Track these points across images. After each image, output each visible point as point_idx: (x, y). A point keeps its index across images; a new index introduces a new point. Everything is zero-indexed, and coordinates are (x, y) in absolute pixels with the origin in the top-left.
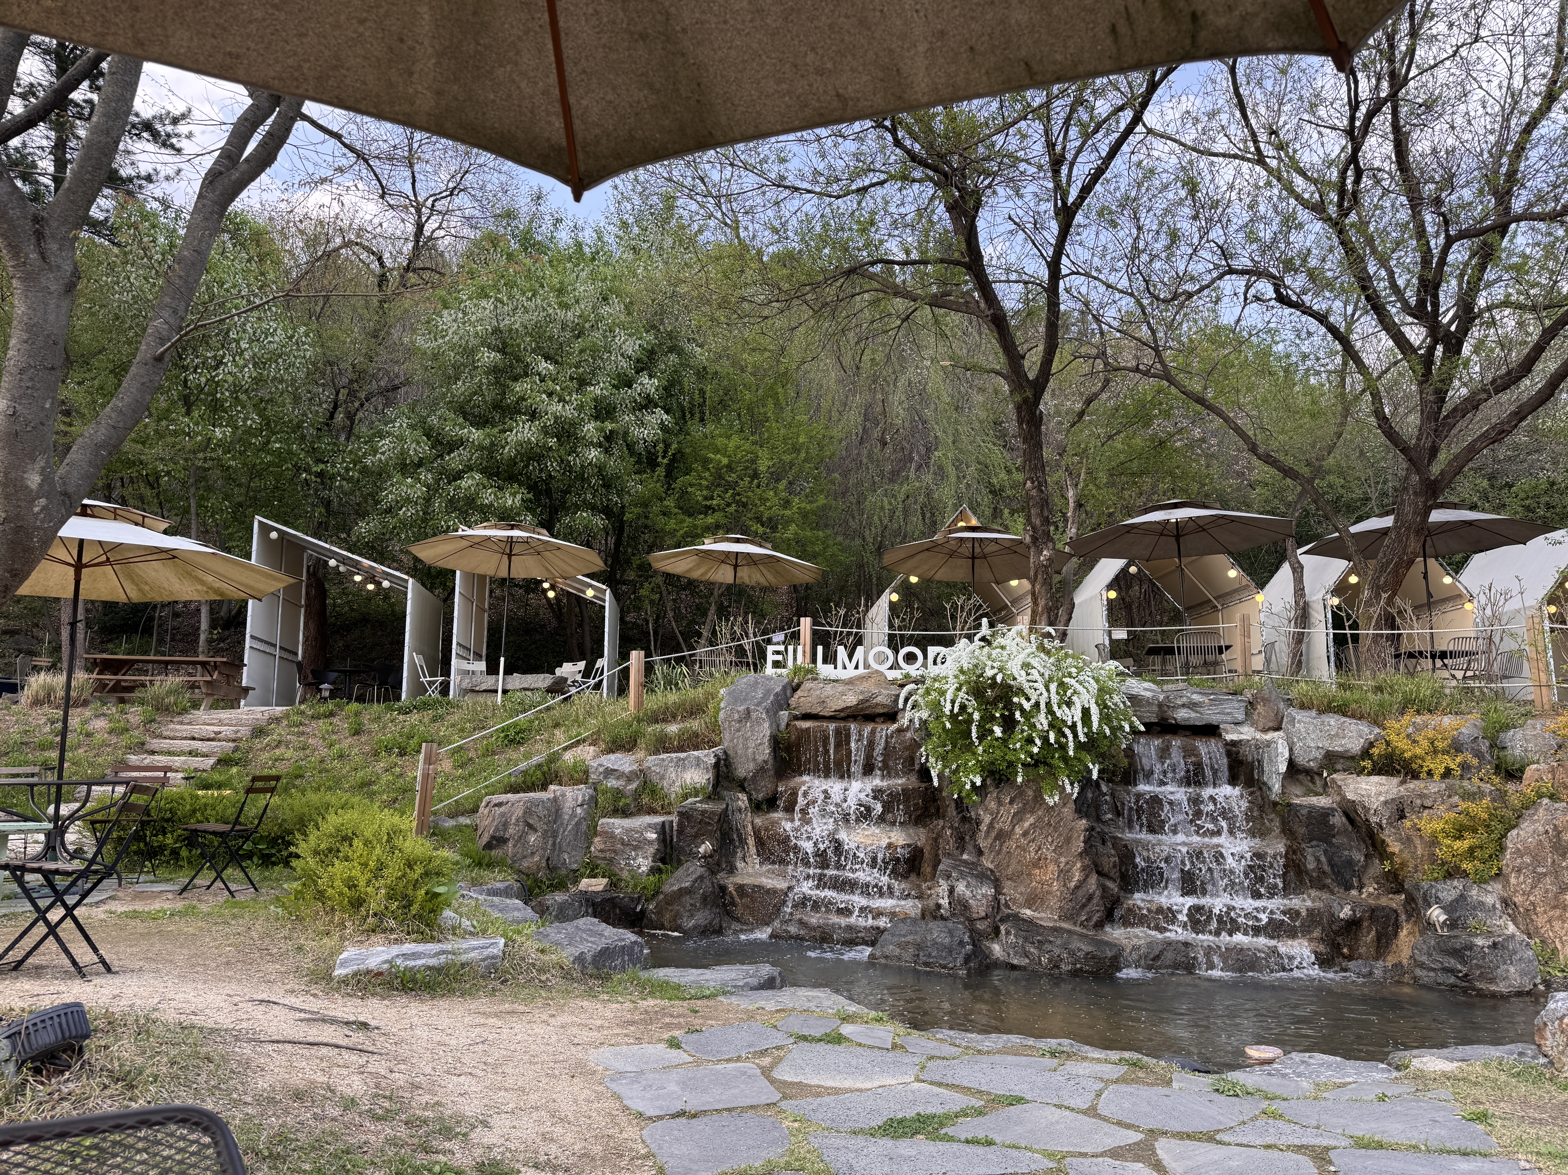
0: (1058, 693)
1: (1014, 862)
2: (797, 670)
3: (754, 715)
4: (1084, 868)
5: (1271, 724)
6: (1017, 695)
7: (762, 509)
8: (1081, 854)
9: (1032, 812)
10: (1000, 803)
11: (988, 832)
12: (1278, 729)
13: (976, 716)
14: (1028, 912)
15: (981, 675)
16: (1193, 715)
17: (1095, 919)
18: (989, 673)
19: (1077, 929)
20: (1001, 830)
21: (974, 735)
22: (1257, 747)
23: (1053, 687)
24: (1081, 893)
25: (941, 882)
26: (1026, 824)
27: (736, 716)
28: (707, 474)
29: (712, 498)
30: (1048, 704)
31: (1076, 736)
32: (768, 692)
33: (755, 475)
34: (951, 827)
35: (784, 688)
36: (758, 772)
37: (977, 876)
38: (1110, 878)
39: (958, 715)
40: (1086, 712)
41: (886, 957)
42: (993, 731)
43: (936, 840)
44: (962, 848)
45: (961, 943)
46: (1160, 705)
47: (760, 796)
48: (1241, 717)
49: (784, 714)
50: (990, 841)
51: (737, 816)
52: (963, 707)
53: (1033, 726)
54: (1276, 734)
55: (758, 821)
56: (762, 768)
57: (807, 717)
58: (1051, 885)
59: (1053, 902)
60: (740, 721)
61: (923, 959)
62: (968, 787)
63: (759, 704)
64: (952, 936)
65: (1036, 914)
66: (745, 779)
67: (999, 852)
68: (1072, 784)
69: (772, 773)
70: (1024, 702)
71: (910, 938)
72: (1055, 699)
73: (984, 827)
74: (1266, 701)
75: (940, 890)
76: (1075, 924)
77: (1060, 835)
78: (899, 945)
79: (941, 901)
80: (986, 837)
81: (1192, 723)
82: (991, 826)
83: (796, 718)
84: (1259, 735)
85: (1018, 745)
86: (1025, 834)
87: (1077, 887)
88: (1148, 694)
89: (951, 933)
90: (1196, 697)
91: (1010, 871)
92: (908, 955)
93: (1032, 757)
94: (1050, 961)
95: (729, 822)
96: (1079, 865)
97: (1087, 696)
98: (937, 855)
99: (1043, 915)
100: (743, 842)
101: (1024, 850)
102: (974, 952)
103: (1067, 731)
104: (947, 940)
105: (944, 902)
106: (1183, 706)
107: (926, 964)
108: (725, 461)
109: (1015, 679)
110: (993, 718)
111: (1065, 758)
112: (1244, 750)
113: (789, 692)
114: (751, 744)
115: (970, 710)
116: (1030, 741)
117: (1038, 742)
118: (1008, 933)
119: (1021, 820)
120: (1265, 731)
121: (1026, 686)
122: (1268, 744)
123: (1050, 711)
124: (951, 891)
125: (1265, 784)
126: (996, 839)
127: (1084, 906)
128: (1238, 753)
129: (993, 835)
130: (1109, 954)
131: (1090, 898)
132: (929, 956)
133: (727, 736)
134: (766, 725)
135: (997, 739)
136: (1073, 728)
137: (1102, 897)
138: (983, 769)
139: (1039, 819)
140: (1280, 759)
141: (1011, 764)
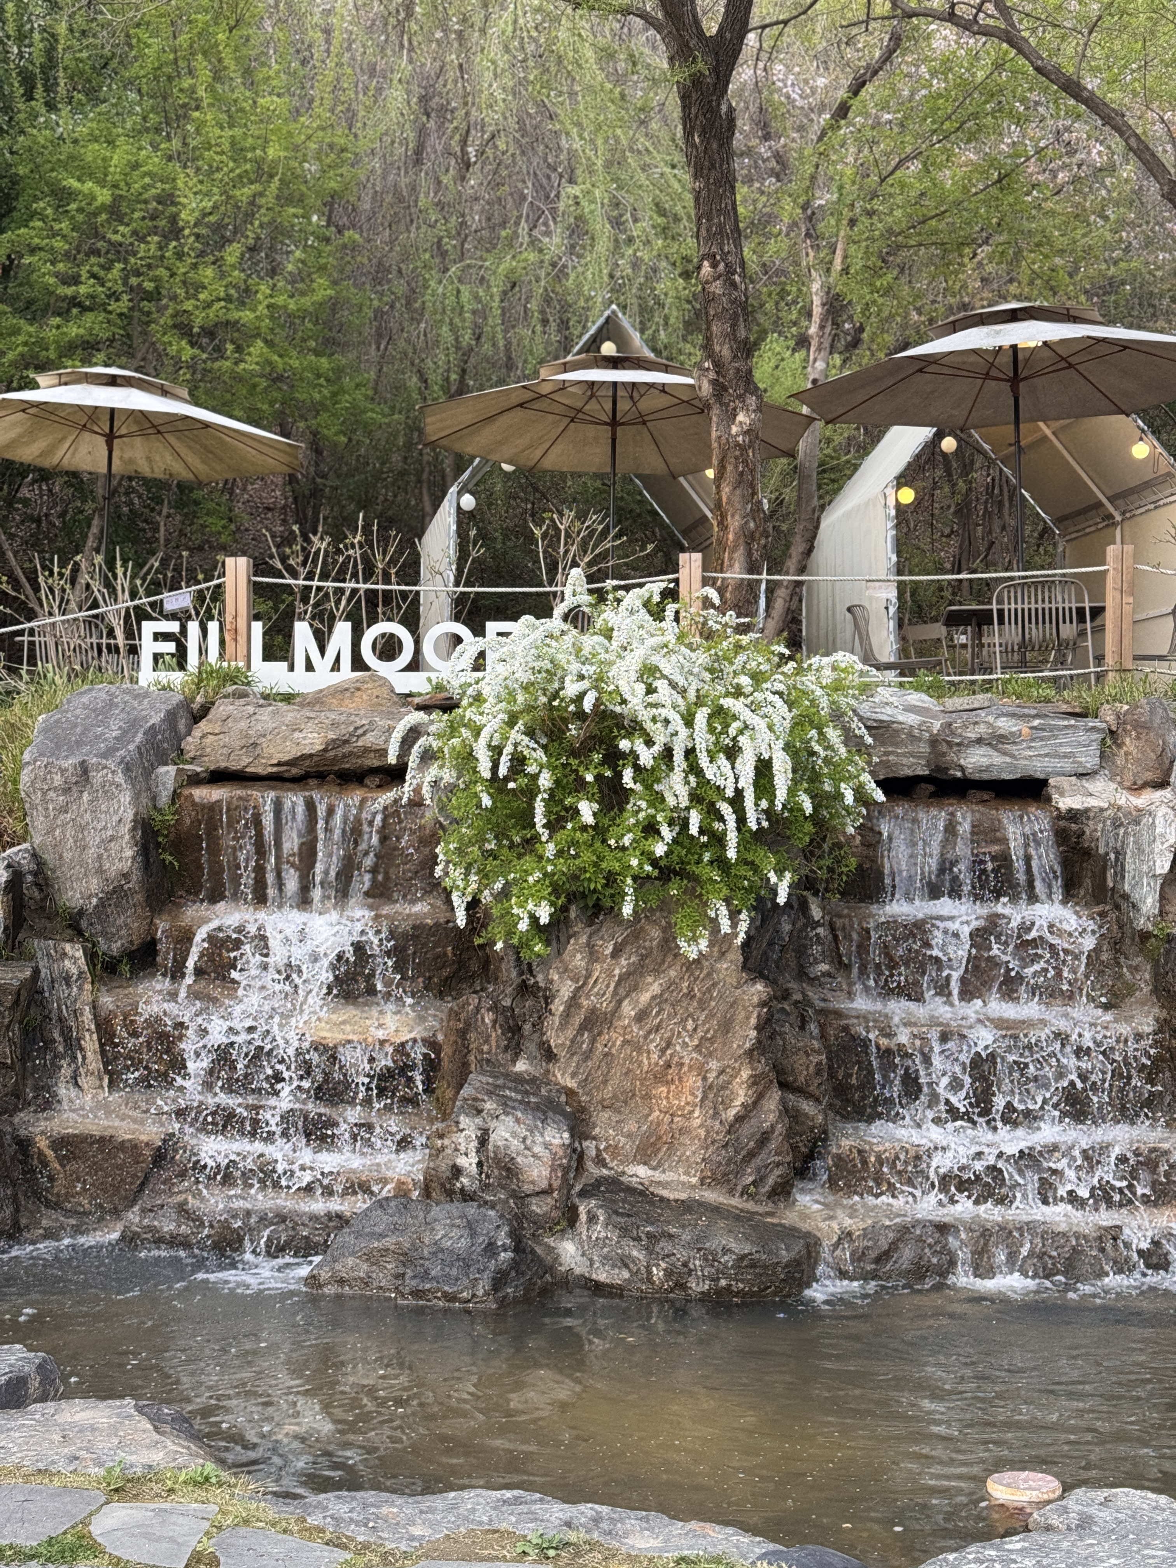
0: (711, 730)
1: (617, 1073)
2: (205, 674)
3: (97, 777)
4: (755, 1081)
5: (1149, 776)
6: (629, 735)
7: (188, 305)
8: (750, 1053)
9: (657, 972)
10: (593, 955)
11: (567, 1015)
12: (1162, 784)
13: (545, 781)
14: (642, 1171)
15: (555, 695)
16: (998, 759)
17: (771, 1181)
18: (572, 689)
19: (736, 1202)
20: (593, 1010)
21: (540, 820)
22: (1117, 824)
23: (701, 716)
24: (746, 1130)
25: (464, 1121)
26: (645, 998)
27: (58, 780)
28: (64, 225)
29: (75, 280)
30: (690, 753)
31: (741, 820)
32: (133, 724)
33: (174, 231)
34: (494, 1008)
35: (171, 716)
36: (109, 895)
37: (537, 1108)
38: (808, 1096)
39: (506, 779)
40: (764, 768)
41: (342, 1282)
42: (577, 812)
43: (463, 1034)
44: (515, 1049)
45: (491, 1249)
46: (934, 742)
47: (116, 947)
48: (1090, 760)
49: (168, 773)
50: (570, 1033)
51: (62, 991)
52: (519, 761)
53: (658, 799)
54: (1159, 794)
55: (107, 1001)
56: (118, 890)
57: (219, 777)
58: (688, 1117)
59: (691, 1150)
60: (66, 791)
61: (412, 1283)
62: (523, 926)
63: (108, 753)
64: (473, 1234)
65: (658, 1176)
66: (81, 912)
67: (587, 1056)
68: (734, 915)
69: (139, 897)
70: (640, 747)
71: (389, 1242)
72: (703, 740)
73: (558, 1007)
74: (1141, 727)
75: (461, 1138)
76: (731, 1192)
77: (711, 1016)
78: (369, 1257)
79: (462, 1161)
80: (563, 1026)
81: (994, 775)
82: (573, 1003)
83: (195, 780)
84: (1124, 799)
85: (627, 840)
86: (641, 1017)
87: (740, 1119)
88: (912, 719)
89: (471, 1227)
90: (1005, 725)
91: (608, 1092)
92: (383, 1278)
93: (654, 863)
94: (669, 1273)
95: (42, 1005)
96: (745, 1074)
97: (768, 736)
98: (465, 1065)
99: (669, 1176)
100: (73, 1045)
101: (639, 1049)
102: (515, 1265)
103: (725, 809)
104: (464, 1243)
105: (469, 1162)
106: (979, 741)
107: (417, 1294)
108: (104, 196)
109: (624, 702)
110: (581, 783)
111: (720, 862)
112: (1093, 829)
113: (182, 725)
114: (93, 840)
115: (532, 769)
116: (651, 829)
117: (665, 831)
118: (592, 1219)
119: (635, 988)
120: (1136, 788)
121: (644, 716)
122: (1137, 816)
123: (694, 769)
124: (483, 1141)
125: (1126, 897)
126: (582, 1028)
127: (752, 1155)
128: (1081, 834)
129: (577, 1020)
130: (785, 1255)
131: (764, 1139)
132: (425, 1276)
133: (38, 822)
134: (126, 798)
135: (584, 828)
136: (737, 802)
137: (790, 1134)
138: (556, 890)
139: (671, 985)
140: (1158, 847)
141: (611, 879)
